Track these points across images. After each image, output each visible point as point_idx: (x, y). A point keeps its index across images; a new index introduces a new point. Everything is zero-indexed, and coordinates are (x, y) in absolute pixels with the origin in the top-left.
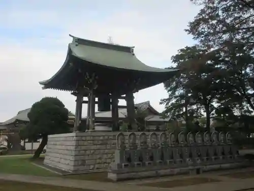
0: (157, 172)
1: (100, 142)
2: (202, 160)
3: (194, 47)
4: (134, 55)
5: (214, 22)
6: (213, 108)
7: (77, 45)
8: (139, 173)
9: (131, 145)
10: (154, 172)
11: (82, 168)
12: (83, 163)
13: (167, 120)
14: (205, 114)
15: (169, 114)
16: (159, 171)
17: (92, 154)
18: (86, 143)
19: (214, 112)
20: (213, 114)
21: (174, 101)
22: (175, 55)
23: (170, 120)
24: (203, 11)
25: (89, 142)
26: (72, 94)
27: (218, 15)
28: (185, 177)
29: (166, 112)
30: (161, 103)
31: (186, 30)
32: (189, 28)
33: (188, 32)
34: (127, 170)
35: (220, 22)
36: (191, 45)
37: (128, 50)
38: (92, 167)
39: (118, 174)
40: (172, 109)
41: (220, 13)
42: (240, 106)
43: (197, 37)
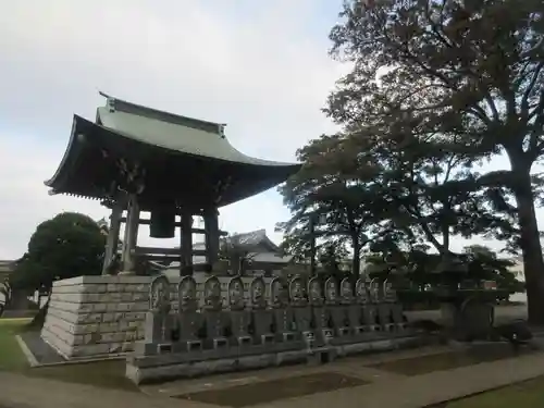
0: (237, 362)
1: (137, 297)
2: (336, 335)
3: (335, 137)
4: (223, 137)
5: (369, 98)
6: (365, 240)
7: (113, 111)
8: (197, 365)
9: (184, 303)
10: (231, 362)
11: (92, 349)
12: (96, 339)
13: (287, 259)
14: (352, 250)
15: (291, 249)
16: (241, 360)
17: (117, 321)
18: (105, 298)
19: (367, 247)
20: (365, 251)
21: (300, 226)
22: (302, 148)
23: (292, 261)
24: (350, 79)
25: (113, 294)
26: (102, 204)
27: (375, 87)
28: (298, 372)
29: (285, 245)
30: (276, 230)
31: (325, 110)
32: (328, 107)
33: (326, 113)
34: (167, 357)
35: (378, 98)
36: (330, 133)
37: (214, 128)
38: (115, 347)
39: (140, 368)
40: (296, 240)
41: (378, 82)
42: (408, 238)
43: (341, 120)
